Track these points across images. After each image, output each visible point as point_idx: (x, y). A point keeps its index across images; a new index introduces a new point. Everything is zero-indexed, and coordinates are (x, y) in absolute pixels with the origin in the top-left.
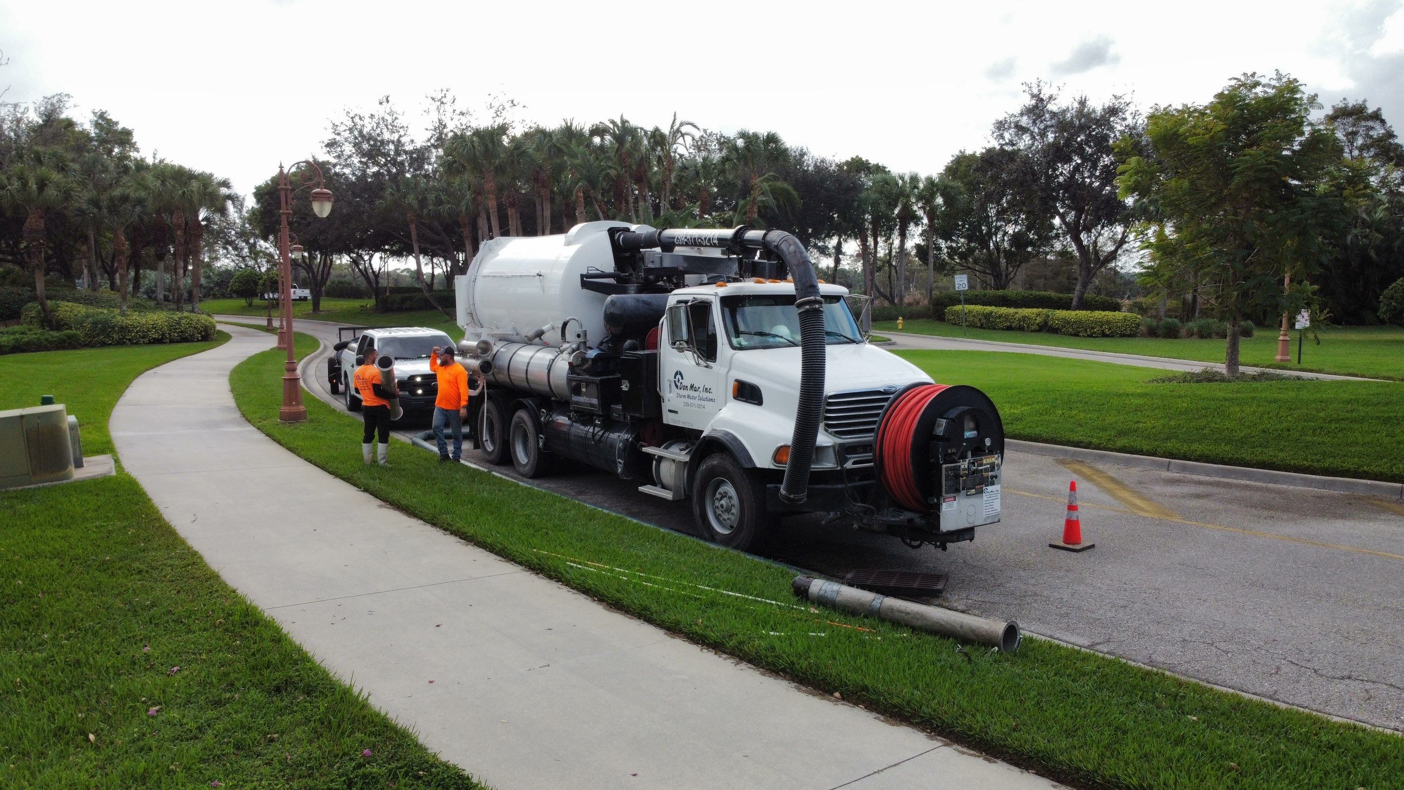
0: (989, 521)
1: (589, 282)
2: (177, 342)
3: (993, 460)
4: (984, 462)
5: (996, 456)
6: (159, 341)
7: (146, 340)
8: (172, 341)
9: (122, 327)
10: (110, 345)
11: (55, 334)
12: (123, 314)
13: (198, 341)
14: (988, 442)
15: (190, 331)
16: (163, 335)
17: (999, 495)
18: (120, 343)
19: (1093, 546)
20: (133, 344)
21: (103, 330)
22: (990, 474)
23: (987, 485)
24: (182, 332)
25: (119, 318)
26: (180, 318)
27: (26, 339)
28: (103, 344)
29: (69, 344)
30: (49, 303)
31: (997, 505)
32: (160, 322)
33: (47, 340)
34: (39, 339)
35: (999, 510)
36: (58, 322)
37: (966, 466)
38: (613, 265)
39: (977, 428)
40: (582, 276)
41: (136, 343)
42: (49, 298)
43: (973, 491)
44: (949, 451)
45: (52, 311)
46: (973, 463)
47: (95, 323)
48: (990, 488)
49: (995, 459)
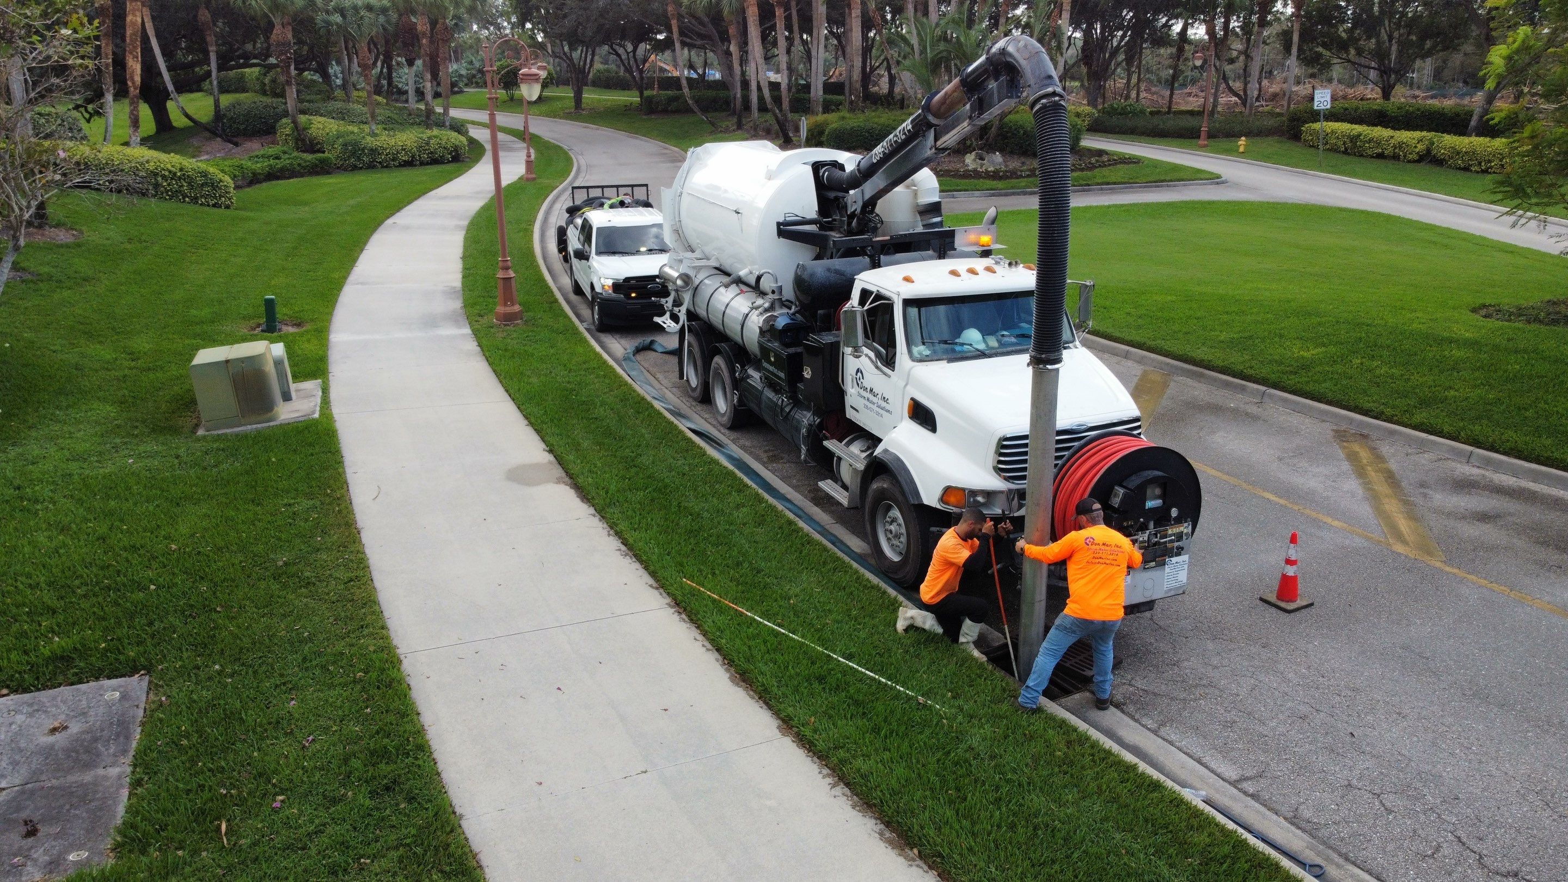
0: (1172, 593)
1: (785, 230)
2: (428, 164)
3: (1182, 529)
4: (1170, 532)
5: (1186, 524)
6: (409, 164)
7: (396, 163)
8: (422, 164)
9: (372, 150)
10: (361, 168)
11: (309, 157)
13: (449, 162)
14: (1174, 512)
15: (440, 152)
16: (413, 157)
17: (1186, 567)
18: (371, 166)
19: (1312, 604)
20: (383, 167)
21: (353, 153)
22: (1176, 544)
23: (1172, 557)
24: (432, 153)
25: (369, 139)
26: (429, 138)
27: (279, 164)
28: (354, 168)
29: (322, 169)
30: (303, 119)
31: (1183, 577)
32: (408, 143)
33: (299, 165)
34: (291, 164)
36: (311, 141)
37: (1146, 539)
38: (816, 208)
39: (1163, 496)
40: (779, 224)
41: (386, 167)
42: (303, 112)
44: (1125, 524)
45: (305, 129)
46: (1156, 535)
48: (1174, 559)
49: (1185, 528)
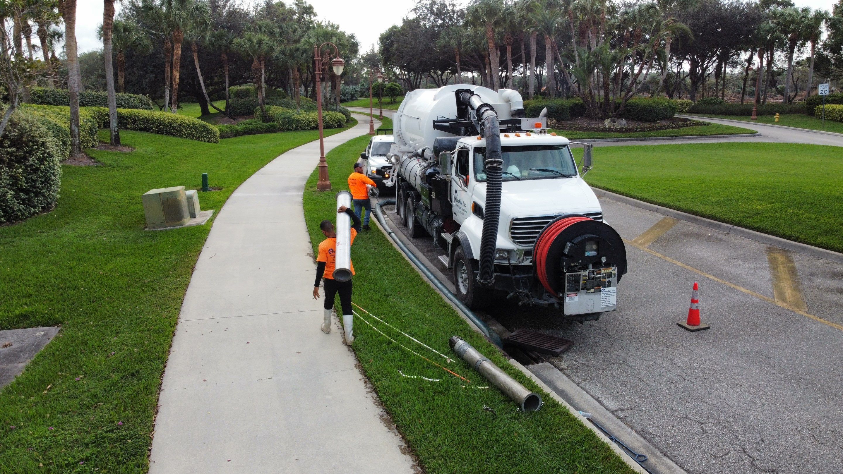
0: (606, 310)
1: (438, 125)
4: (603, 272)
5: (613, 268)
6: (315, 128)
7: (309, 128)
9: (297, 121)
10: (291, 130)
12: (298, 113)
13: (336, 127)
14: (604, 259)
16: (317, 124)
17: (615, 294)
18: (296, 129)
19: (708, 328)
20: (302, 129)
21: (288, 122)
22: (607, 280)
23: (605, 287)
24: (327, 123)
27: (251, 127)
28: (288, 130)
29: (271, 130)
31: (613, 300)
33: (261, 128)
34: (257, 127)
35: (615, 303)
37: (587, 274)
38: (456, 114)
39: (597, 250)
40: (434, 122)
41: (304, 129)
43: (592, 290)
44: (572, 264)
46: (593, 273)
47: (284, 118)
48: (607, 289)
